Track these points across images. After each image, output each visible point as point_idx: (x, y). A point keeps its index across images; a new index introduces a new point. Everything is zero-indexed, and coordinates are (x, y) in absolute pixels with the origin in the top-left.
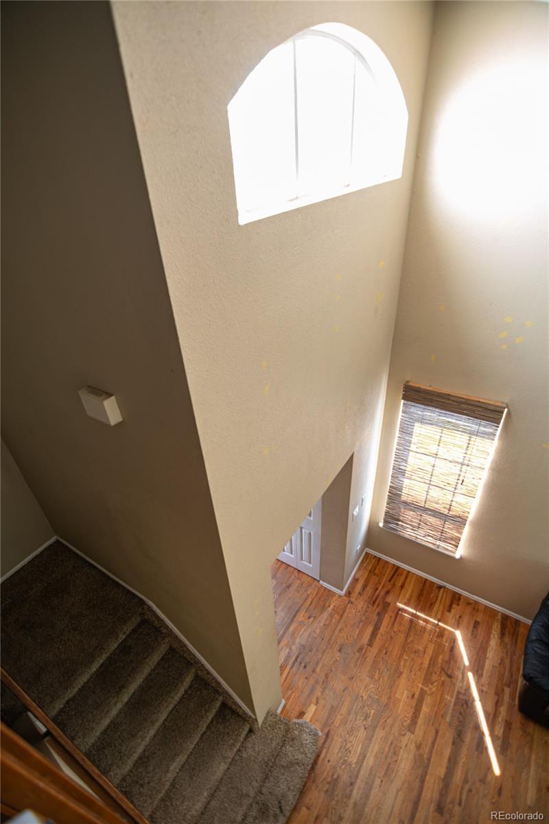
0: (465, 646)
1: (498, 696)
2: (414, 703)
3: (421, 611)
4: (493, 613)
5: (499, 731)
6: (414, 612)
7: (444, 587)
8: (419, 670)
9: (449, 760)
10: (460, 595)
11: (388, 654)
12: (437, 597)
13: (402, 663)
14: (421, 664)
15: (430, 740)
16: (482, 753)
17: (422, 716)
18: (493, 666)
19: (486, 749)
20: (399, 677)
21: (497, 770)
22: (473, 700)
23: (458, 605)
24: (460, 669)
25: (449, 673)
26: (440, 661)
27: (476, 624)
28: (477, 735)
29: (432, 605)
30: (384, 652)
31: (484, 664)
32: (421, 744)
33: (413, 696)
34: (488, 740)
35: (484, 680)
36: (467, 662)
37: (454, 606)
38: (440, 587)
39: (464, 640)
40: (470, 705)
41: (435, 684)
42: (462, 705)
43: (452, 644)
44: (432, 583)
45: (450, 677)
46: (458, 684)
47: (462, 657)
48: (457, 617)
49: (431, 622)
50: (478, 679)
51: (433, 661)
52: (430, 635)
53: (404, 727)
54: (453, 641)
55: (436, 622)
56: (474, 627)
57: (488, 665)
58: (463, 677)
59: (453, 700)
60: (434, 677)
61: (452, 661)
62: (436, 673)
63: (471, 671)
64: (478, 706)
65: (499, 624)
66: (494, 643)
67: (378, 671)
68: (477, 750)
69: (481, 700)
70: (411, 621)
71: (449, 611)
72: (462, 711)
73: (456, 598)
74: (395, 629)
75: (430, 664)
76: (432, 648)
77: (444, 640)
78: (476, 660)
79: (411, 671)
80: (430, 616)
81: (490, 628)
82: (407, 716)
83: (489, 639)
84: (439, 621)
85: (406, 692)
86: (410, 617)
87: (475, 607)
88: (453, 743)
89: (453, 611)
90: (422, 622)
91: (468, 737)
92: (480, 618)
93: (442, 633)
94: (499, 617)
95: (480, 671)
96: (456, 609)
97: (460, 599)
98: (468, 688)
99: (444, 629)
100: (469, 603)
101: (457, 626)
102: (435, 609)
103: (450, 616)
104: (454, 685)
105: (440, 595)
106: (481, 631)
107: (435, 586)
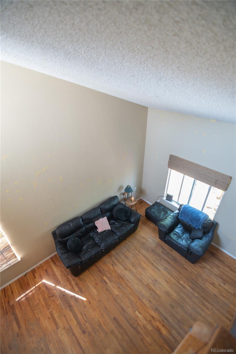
0: (49, 281)
1: (68, 281)
2: (51, 319)
3: (27, 291)
4: (48, 261)
5: (76, 289)
6: (25, 294)
7: (27, 273)
8: (43, 308)
9: (74, 317)
10: (34, 269)
11: (29, 321)
12: (28, 279)
13: (36, 315)
14: (42, 305)
15: (66, 322)
16: (78, 301)
17: (56, 318)
18: (61, 276)
19: (78, 298)
20: (40, 321)
21: (85, 299)
22: (64, 291)
23: (36, 272)
24: (54, 289)
25: (52, 295)
26: (46, 296)
27: (46, 271)
28: (73, 299)
29: (28, 284)
30: (27, 322)
31: (58, 278)
32: (64, 327)
33: (49, 318)
34: (77, 296)
35: (62, 282)
36: (53, 285)
37: (35, 275)
38: (25, 275)
39: (47, 280)
40: (65, 294)
41: (51, 304)
42: (63, 297)
43: (45, 286)
44: (22, 277)
45: (53, 296)
46: (57, 294)
47: (51, 285)
48: (39, 276)
49: (33, 289)
50: (60, 284)
51: (45, 299)
52: (37, 294)
53: (55, 331)
54: (44, 284)
55: (34, 287)
56: (46, 272)
57: (59, 277)
58: (56, 290)
59: (60, 300)
60: (49, 303)
61: (50, 291)
62: (49, 301)
63: (54, 287)
64: (67, 292)
65: (52, 262)
66: (55, 269)
67: (31, 331)
68: (77, 302)
69: (66, 289)
70: (27, 299)
71: (35, 278)
72: (65, 299)
73: (34, 271)
74: (23, 309)
75: (45, 302)
76: (41, 296)
77: (42, 288)
78: (55, 280)
79: (41, 313)
80: (31, 288)
81: (50, 267)
82: (53, 326)
83: (53, 270)
84: (35, 285)
85: (46, 321)
86: (25, 298)
87: (41, 266)
88: (71, 311)
89: (36, 277)
90: (30, 294)
91: (72, 303)
92: (45, 268)
93: (39, 287)
94: (50, 260)
95: (59, 282)
96: (37, 275)
97: (35, 270)
98: (60, 290)
99: (39, 285)
100: (38, 268)
101: (41, 279)
102: (30, 284)
103: (37, 279)
104: (56, 296)
105: (28, 277)
106: (49, 271)
107: (24, 277)
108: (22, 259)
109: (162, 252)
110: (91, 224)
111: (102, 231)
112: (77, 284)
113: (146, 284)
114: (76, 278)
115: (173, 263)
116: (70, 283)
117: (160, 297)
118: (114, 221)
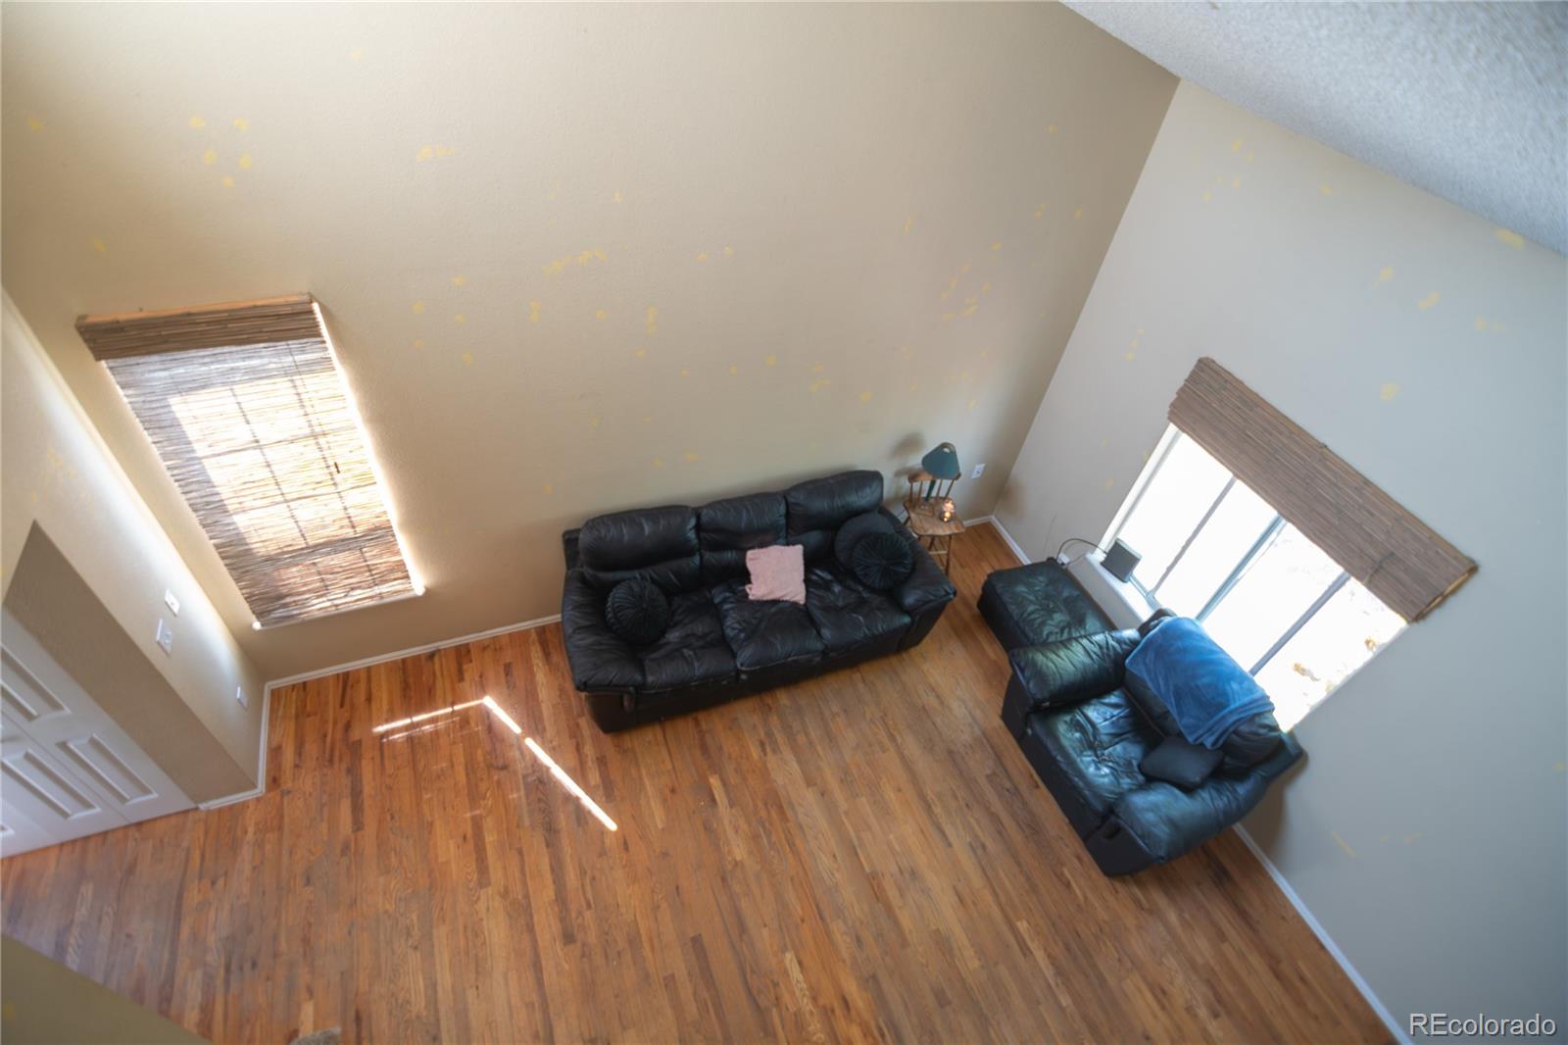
0: (506, 710)
1: (575, 737)
2: (471, 845)
3: (418, 712)
4: (523, 636)
5: (594, 777)
6: (407, 721)
7: (439, 650)
8: (456, 797)
9: (553, 870)
10: (468, 644)
11: (396, 817)
12: (434, 674)
13: (426, 809)
14: (455, 785)
15: (517, 875)
16: (587, 823)
17: (489, 847)
18: (553, 706)
19: (589, 812)
20: (430, 832)
21: (612, 825)
22: (548, 769)
23: (471, 661)
24: (512, 745)
25: (500, 763)
26: (480, 758)
27: (508, 669)
28: (571, 807)
29: (431, 691)
30: (389, 818)
31: (541, 712)
32: (506, 889)
33: (465, 838)
34: (587, 802)
35: (550, 732)
36: (517, 729)
37: (465, 667)
38: (431, 656)
39: (502, 704)
40: (546, 781)
41: (488, 795)
42: (537, 788)
43: (487, 722)
44: (417, 658)
45: (504, 768)
46: (520, 767)
47: (508, 728)
48: (477, 678)
49: (442, 715)
50: (543, 738)
51: (470, 767)
52: (449, 735)
53: (471, 890)
54: (485, 715)
55: (449, 710)
56: (507, 675)
57: (546, 709)
58: (522, 753)
59: (522, 792)
60: (483, 786)
61: (498, 745)
62: (482, 780)
63: (517, 737)
64: (558, 773)
65: (537, 644)
66: (541, 676)
67: (393, 854)
68: (579, 824)
69: (557, 762)
70: (410, 739)
71: (461, 679)
72: (541, 796)
73: (463, 653)
74: (390, 769)
75: (467, 775)
76: (461, 749)
77: (473, 724)
78: (528, 715)
79: (445, 809)
80: (436, 709)
81: (527, 661)
82: (469, 871)
83: (532, 674)
84: (453, 704)
85: (451, 842)
86: (405, 734)
87: (493, 646)
88: (548, 845)
89: (467, 676)
90: (427, 727)
91: (563, 821)
92: (508, 656)
93: (465, 718)
94: (534, 636)
95: (540, 727)
96: (471, 671)
97: (469, 651)
98: (535, 759)
99: (467, 710)
100: (483, 647)
101: (482, 690)
102: (439, 692)
103: (466, 686)
104: (515, 772)
105: (437, 666)
106: (518, 672)
107: (423, 659)
108: (428, 591)
109: (987, 776)
110: (730, 556)
111: (765, 599)
112: (602, 761)
113: (868, 870)
114: (607, 740)
115: (1017, 837)
116: (578, 748)
117: (904, 943)
118: (828, 577)
